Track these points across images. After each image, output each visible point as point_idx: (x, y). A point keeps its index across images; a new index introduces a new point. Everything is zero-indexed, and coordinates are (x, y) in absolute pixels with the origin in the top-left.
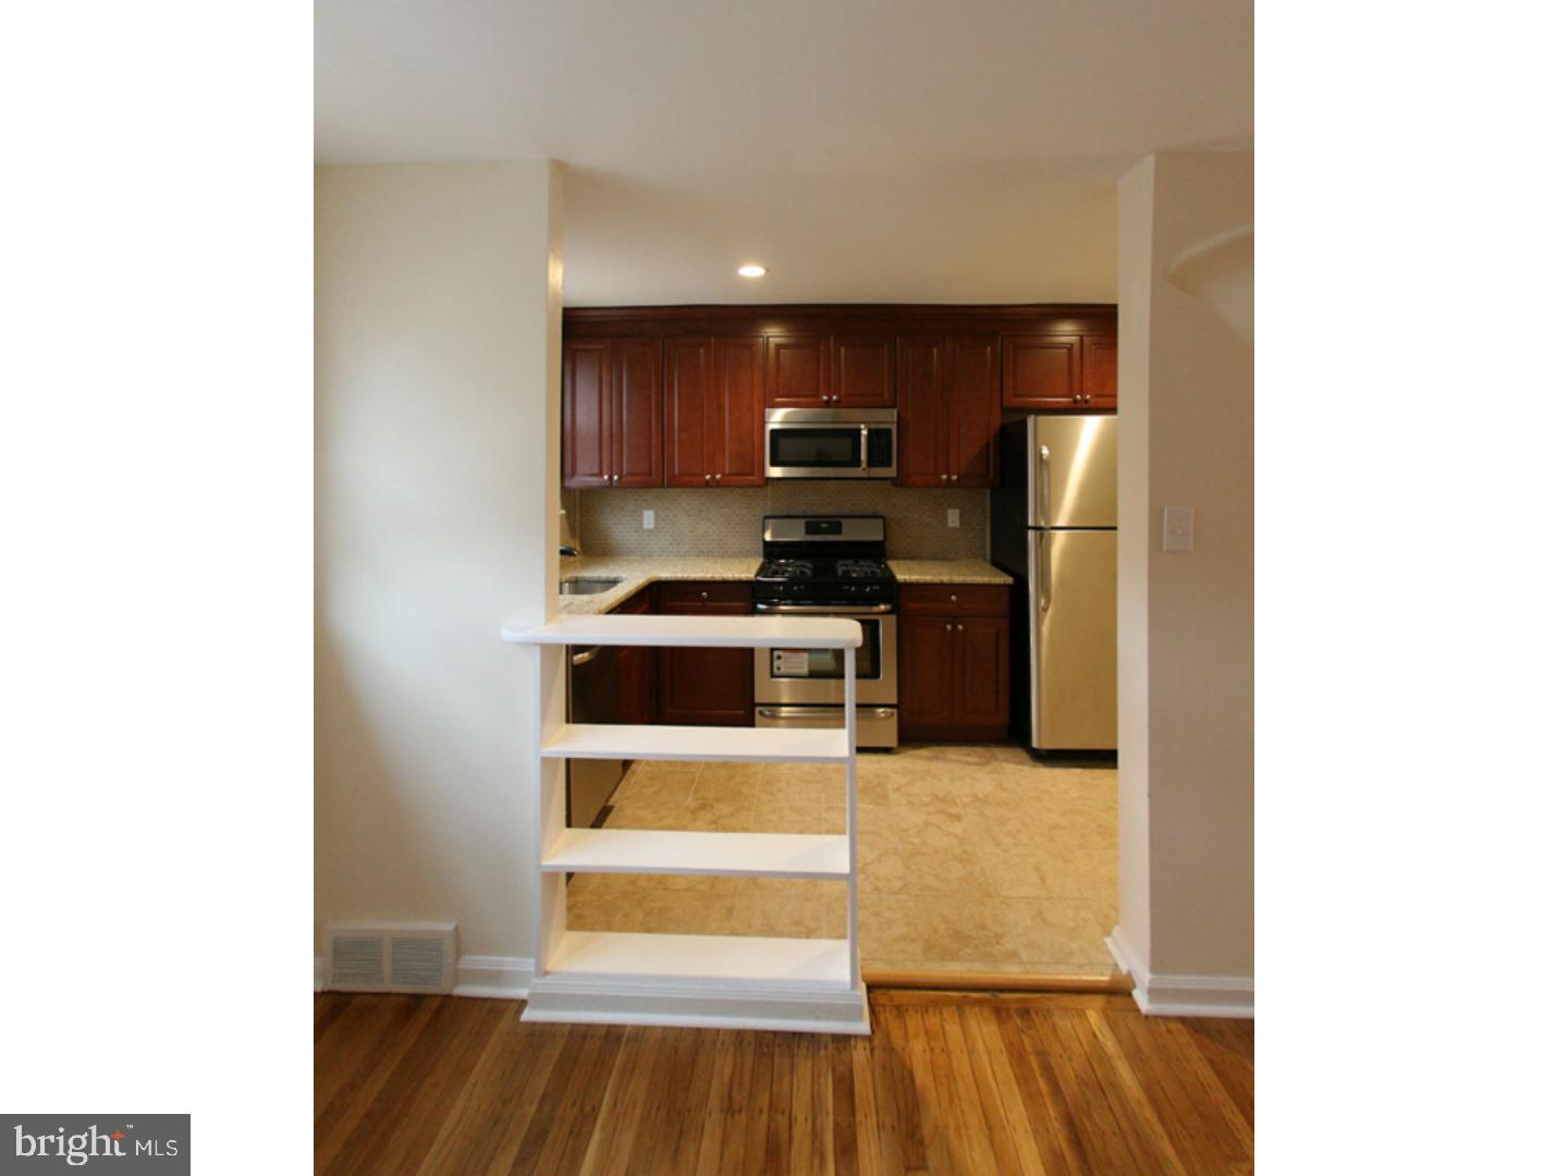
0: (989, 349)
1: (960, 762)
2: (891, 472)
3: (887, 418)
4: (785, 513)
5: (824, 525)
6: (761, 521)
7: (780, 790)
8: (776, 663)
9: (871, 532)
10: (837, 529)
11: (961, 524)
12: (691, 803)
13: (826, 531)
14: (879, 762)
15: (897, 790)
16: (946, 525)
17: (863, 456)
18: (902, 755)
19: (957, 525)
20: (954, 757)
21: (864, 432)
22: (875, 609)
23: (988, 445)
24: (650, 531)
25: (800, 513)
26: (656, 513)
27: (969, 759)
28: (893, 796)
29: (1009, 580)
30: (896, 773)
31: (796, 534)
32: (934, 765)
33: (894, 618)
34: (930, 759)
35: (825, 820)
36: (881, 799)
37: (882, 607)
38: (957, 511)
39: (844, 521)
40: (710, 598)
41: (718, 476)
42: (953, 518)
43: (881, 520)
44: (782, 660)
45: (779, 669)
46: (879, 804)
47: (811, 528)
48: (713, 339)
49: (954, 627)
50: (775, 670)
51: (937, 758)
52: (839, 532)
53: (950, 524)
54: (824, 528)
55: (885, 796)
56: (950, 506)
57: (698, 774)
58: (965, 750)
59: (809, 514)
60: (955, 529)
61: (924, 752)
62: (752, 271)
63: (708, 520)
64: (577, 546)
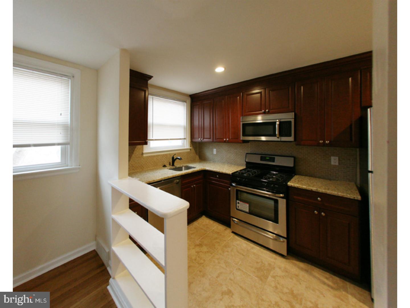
0: (350, 79)
1: (319, 279)
2: (291, 139)
3: (289, 117)
4: (255, 153)
5: (267, 158)
6: (245, 155)
7: (228, 252)
8: (238, 205)
9: (288, 163)
12: (198, 242)
14: (276, 259)
15: (274, 277)
16: (330, 164)
17: (277, 133)
18: (288, 261)
19: (337, 164)
20: (317, 275)
21: (278, 123)
22: (277, 195)
23: (351, 125)
24: (215, 155)
25: (260, 153)
26: (217, 149)
27: (326, 281)
28: (270, 278)
29: (358, 197)
30: (280, 268)
31: (257, 160)
32: (302, 274)
33: (285, 200)
34: (302, 269)
35: (233, 274)
36: (263, 278)
37: (281, 195)
38: (337, 158)
39: (276, 157)
40: (219, 178)
41: (227, 139)
42: (334, 161)
43: (293, 159)
44: (239, 204)
45: (238, 207)
46: (261, 280)
47: (262, 159)
48: (226, 97)
49: (319, 213)
50: (237, 207)
51: (306, 271)
52: (274, 161)
53: (332, 163)
54: (268, 159)
55: (267, 277)
56: (333, 155)
57: (208, 233)
58: (327, 275)
59: (263, 153)
60: (335, 166)
61: (302, 265)
62: (220, 69)
63: (231, 153)
64: (197, 157)
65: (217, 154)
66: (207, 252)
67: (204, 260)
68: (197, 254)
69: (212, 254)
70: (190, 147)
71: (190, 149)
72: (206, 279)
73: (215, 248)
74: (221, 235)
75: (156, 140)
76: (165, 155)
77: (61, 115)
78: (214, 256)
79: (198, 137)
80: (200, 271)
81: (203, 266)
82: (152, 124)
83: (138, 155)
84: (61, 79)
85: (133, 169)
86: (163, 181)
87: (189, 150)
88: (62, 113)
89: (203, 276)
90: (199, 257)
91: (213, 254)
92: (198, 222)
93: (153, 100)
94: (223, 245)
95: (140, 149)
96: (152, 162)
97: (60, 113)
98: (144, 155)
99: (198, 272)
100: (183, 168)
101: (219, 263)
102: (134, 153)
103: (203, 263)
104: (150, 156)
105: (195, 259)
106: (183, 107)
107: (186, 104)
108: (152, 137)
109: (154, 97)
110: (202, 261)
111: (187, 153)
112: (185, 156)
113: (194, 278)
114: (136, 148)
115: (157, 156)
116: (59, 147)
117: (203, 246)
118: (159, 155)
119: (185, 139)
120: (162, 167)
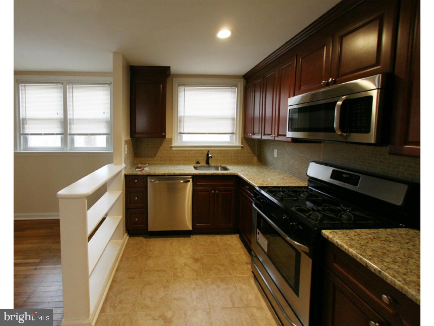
17: (336, 124)
21: (339, 103)
24: (275, 158)
26: (278, 151)
44: (259, 236)
50: (257, 239)
54: (345, 178)
57: (221, 254)
64: (256, 159)
65: (278, 157)
66: (196, 271)
67: (183, 276)
68: (183, 265)
69: (197, 275)
70: (242, 144)
71: (242, 147)
72: (165, 291)
73: (208, 273)
74: (233, 265)
75: (187, 133)
76: (201, 150)
77: (104, 113)
78: (197, 279)
79: (258, 132)
80: (167, 282)
81: (175, 279)
82: (183, 117)
83: (166, 148)
84: (104, 87)
85: (162, 161)
86: (166, 176)
87: (240, 148)
88: (105, 112)
89: (165, 287)
90: (182, 269)
91: (199, 277)
92: (222, 237)
93: (184, 90)
94: (222, 276)
95: (168, 142)
96: (183, 156)
97: (103, 112)
98: (173, 149)
99: (165, 281)
100: (220, 168)
101: (194, 289)
102: (163, 145)
103: (179, 277)
104: (180, 150)
105: (176, 269)
106: (230, 93)
107: (236, 89)
108: (183, 130)
109: (185, 87)
110: (180, 275)
111: (235, 151)
112: (231, 155)
113: (156, 283)
114: (164, 141)
115: (189, 150)
116: (105, 136)
117: (198, 262)
118: (192, 150)
119: (233, 133)
120: (195, 163)
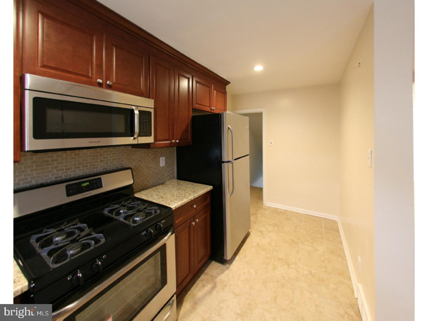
2: (151, 139)
5: (86, 184)
10: (98, 184)
11: (166, 164)
13: (88, 189)
16: (160, 166)
17: (137, 129)
19: (164, 165)
21: (136, 112)
23: (188, 125)
29: (209, 188)
33: (174, 236)
38: (164, 158)
42: (162, 162)
43: (130, 170)
52: (100, 186)
54: (86, 186)
56: (162, 156)
60: (163, 167)
